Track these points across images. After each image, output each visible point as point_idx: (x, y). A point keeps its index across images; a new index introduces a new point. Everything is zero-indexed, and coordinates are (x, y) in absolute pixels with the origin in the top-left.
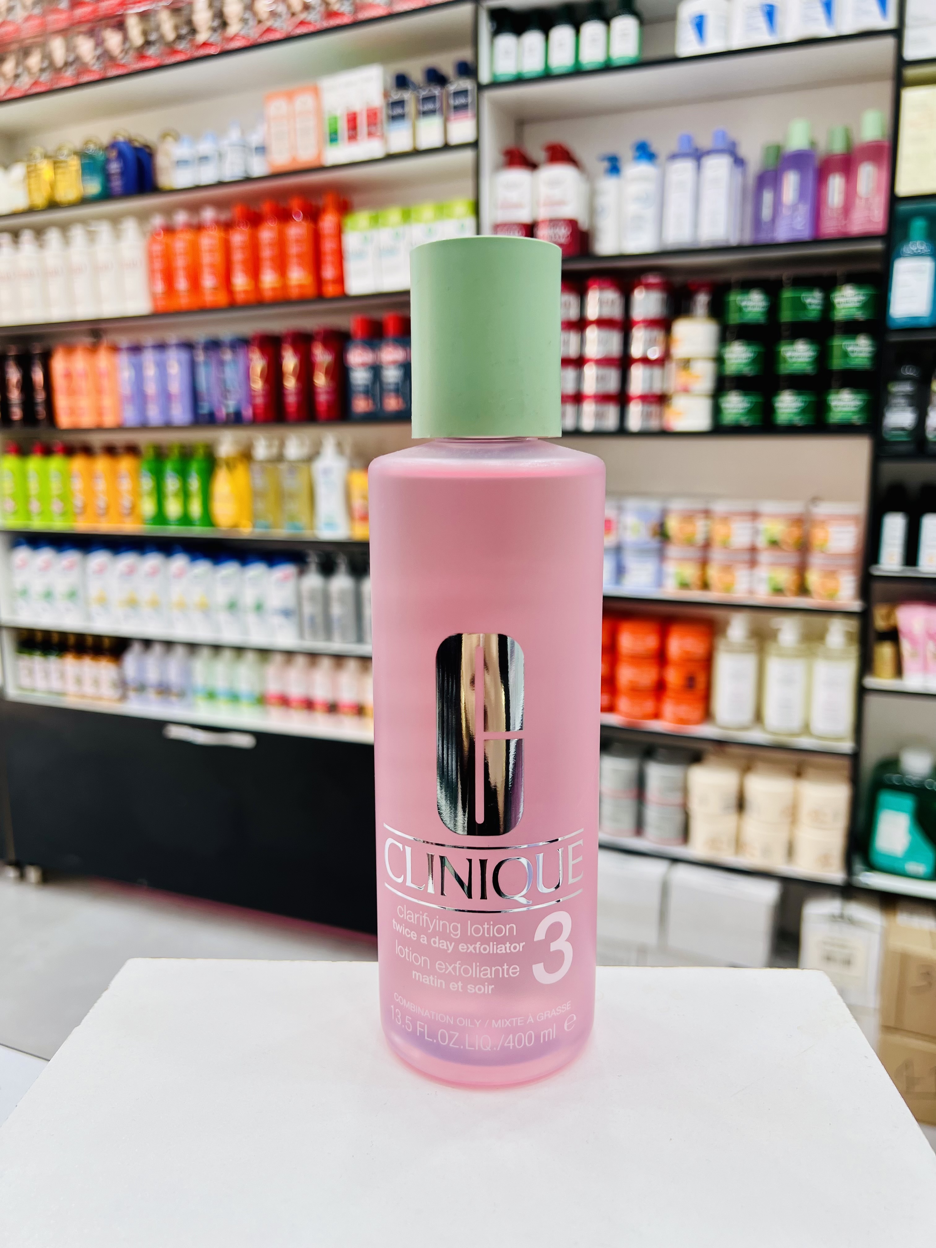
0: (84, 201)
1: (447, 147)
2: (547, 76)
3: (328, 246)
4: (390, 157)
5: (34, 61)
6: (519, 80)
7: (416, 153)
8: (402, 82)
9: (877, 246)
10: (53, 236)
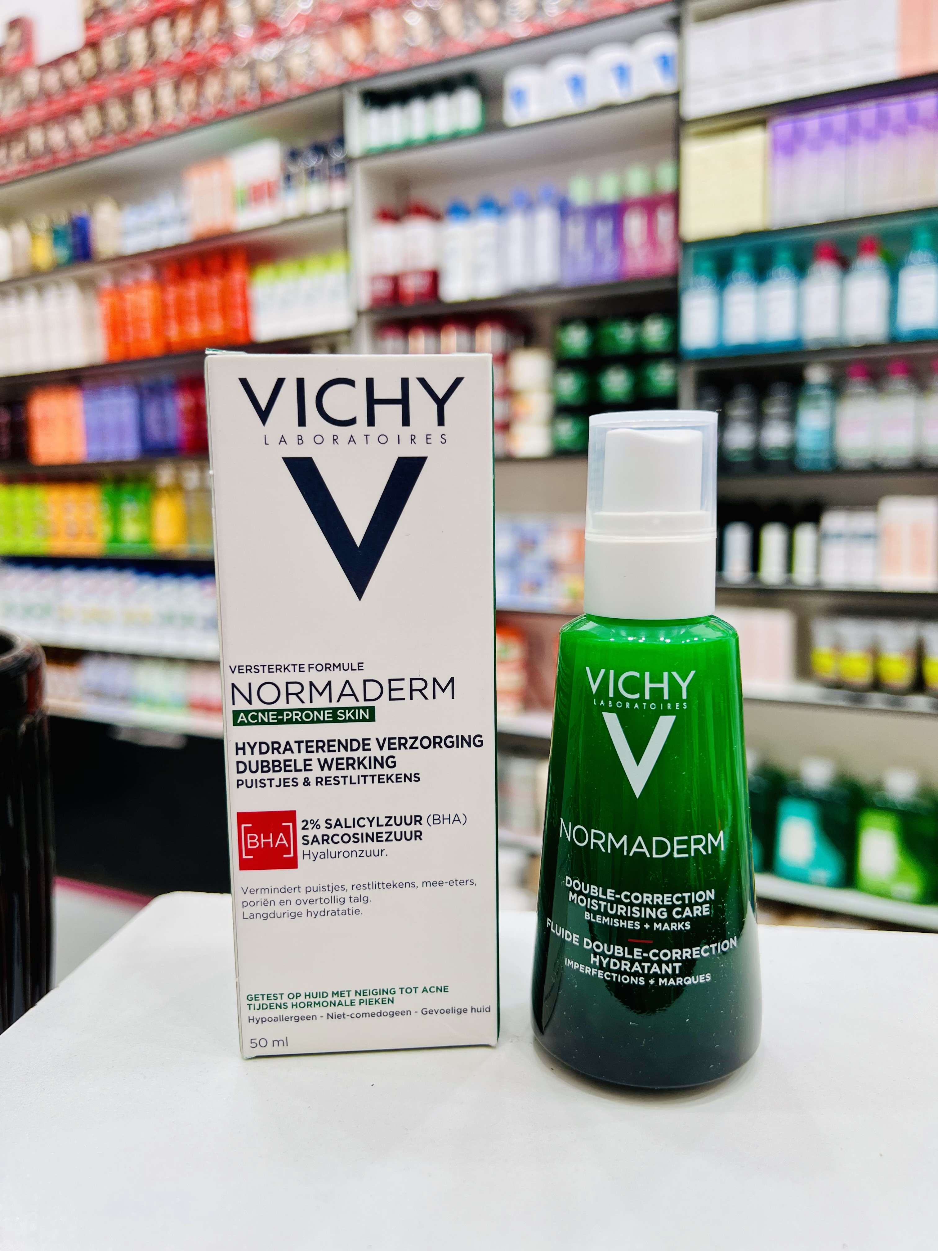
0: (57, 268)
1: (328, 212)
2: (408, 146)
3: (239, 300)
4: (286, 222)
5: (18, 150)
6: (387, 151)
7: (304, 217)
8: (294, 155)
9: (667, 286)
10: (31, 299)
